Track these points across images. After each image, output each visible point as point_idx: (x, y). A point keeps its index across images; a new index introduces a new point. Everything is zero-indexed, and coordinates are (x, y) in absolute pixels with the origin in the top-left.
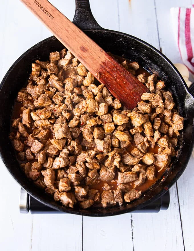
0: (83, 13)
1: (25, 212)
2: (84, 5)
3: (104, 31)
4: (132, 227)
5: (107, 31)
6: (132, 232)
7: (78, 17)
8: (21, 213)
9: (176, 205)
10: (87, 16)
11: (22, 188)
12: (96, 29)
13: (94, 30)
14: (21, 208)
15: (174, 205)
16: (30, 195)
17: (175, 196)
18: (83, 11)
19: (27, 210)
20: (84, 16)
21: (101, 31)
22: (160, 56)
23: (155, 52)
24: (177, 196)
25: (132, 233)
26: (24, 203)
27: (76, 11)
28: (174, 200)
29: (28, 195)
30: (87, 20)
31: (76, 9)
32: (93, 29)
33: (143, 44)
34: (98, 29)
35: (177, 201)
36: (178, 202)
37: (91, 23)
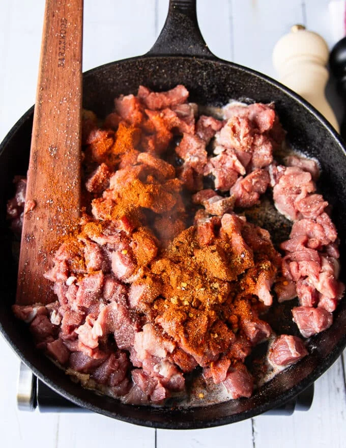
0: (180, 23)
1: (28, 408)
2: (185, 6)
3: (217, 63)
4: (253, 433)
5: (224, 64)
6: (254, 443)
7: (171, 30)
8: (20, 409)
9: (340, 391)
10: (189, 29)
11: (22, 363)
12: (202, 57)
13: (198, 59)
14: (21, 401)
15: (336, 391)
16: (38, 377)
17: (339, 374)
18: (182, 18)
19: (32, 406)
20: (183, 29)
21: (212, 62)
22: (323, 126)
23: (313, 116)
24: (341, 373)
25: (254, 446)
26: (27, 392)
27: (168, 16)
28: (336, 382)
29: (34, 378)
30: (186, 38)
32: (197, 56)
34: (207, 58)
35: (342, 382)
36: (343, 385)
37: (194, 45)
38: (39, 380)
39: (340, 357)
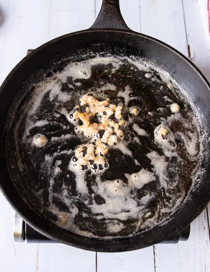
0: (110, 10)
1: (20, 240)
2: (112, 1)
4: (154, 254)
6: (155, 260)
7: (104, 14)
8: (15, 241)
9: (206, 229)
10: (115, 14)
11: (16, 214)
12: (123, 30)
14: (16, 236)
15: (203, 228)
16: (26, 222)
17: (205, 219)
18: (110, 7)
19: (23, 239)
20: (111, 14)
21: (129, 33)
25: (155, 262)
26: (19, 230)
27: (102, 6)
28: (203, 223)
29: (24, 223)
30: (113, 19)
31: (102, 5)
32: (120, 30)
33: (176, 53)
34: (126, 31)
35: (207, 223)
36: (207, 225)
38: (27, 224)
39: (206, 209)
